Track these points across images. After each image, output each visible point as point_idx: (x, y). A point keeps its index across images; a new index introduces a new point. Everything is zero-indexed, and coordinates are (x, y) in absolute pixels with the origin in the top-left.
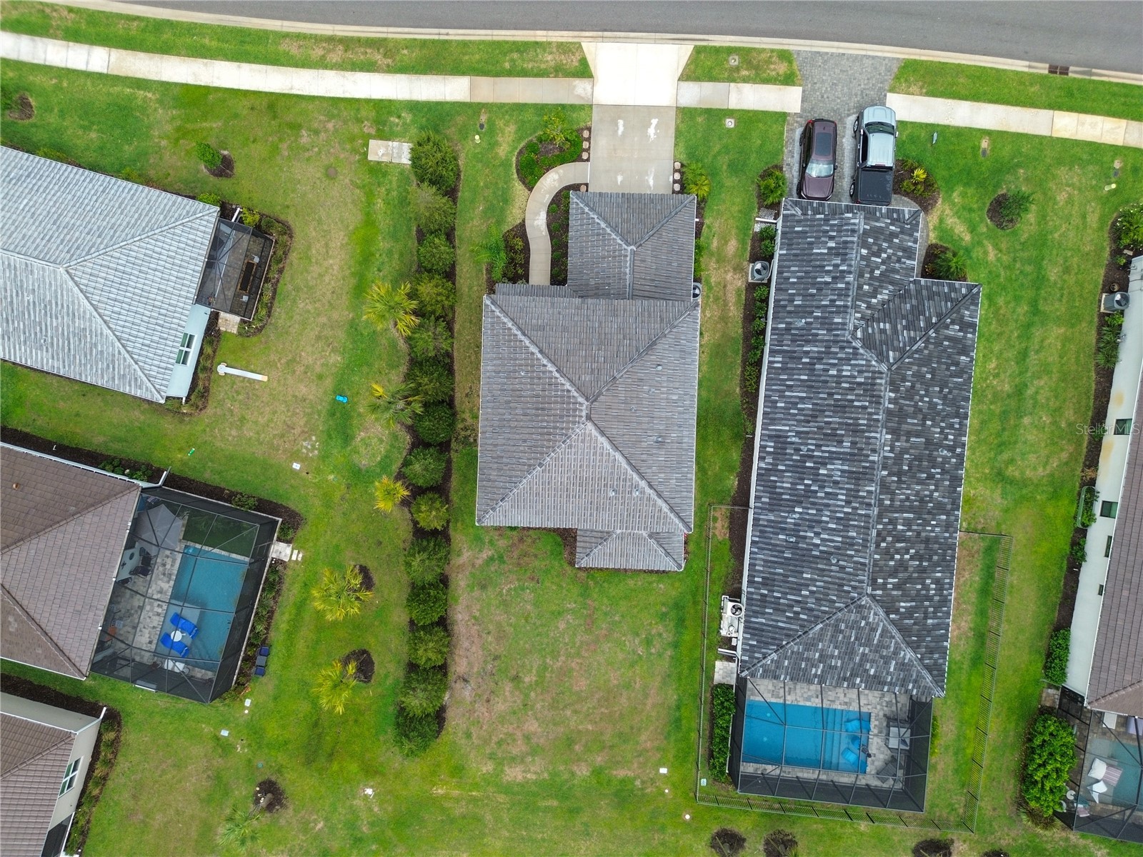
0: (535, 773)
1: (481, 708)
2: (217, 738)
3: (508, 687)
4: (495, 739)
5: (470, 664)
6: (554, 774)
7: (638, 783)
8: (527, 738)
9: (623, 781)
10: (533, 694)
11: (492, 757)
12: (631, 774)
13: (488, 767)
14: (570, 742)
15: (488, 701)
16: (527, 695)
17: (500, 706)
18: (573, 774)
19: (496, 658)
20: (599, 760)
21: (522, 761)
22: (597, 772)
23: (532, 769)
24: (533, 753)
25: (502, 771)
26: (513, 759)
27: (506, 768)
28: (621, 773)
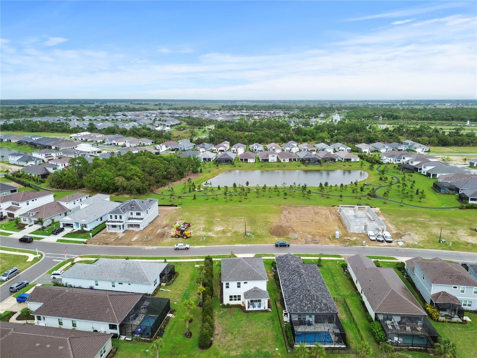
0: (240, 352)
1: (222, 340)
2: (145, 352)
3: (230, 334)
4: (227, 346)
5: (219, 332)
6: (245, 352)
7: (270, 352)
8: (236, 344)
9: (265, 352)
10: (237, 335)
11: (226, 350)
12: (267, 350)
13: (226, 352)
14: (249, 345)
15: (224, 338)
16: (235, 336)
17: (228, 338)
18: (251, 352)
19: (226, 329)
20: (258, 347)
21: (235, 350)
22: (258, 351)
23: (239, 351)
24: (238, 347)
25: (230, 353)
26: (232, 350)
27: (231, 352)
28: (265, 350)
